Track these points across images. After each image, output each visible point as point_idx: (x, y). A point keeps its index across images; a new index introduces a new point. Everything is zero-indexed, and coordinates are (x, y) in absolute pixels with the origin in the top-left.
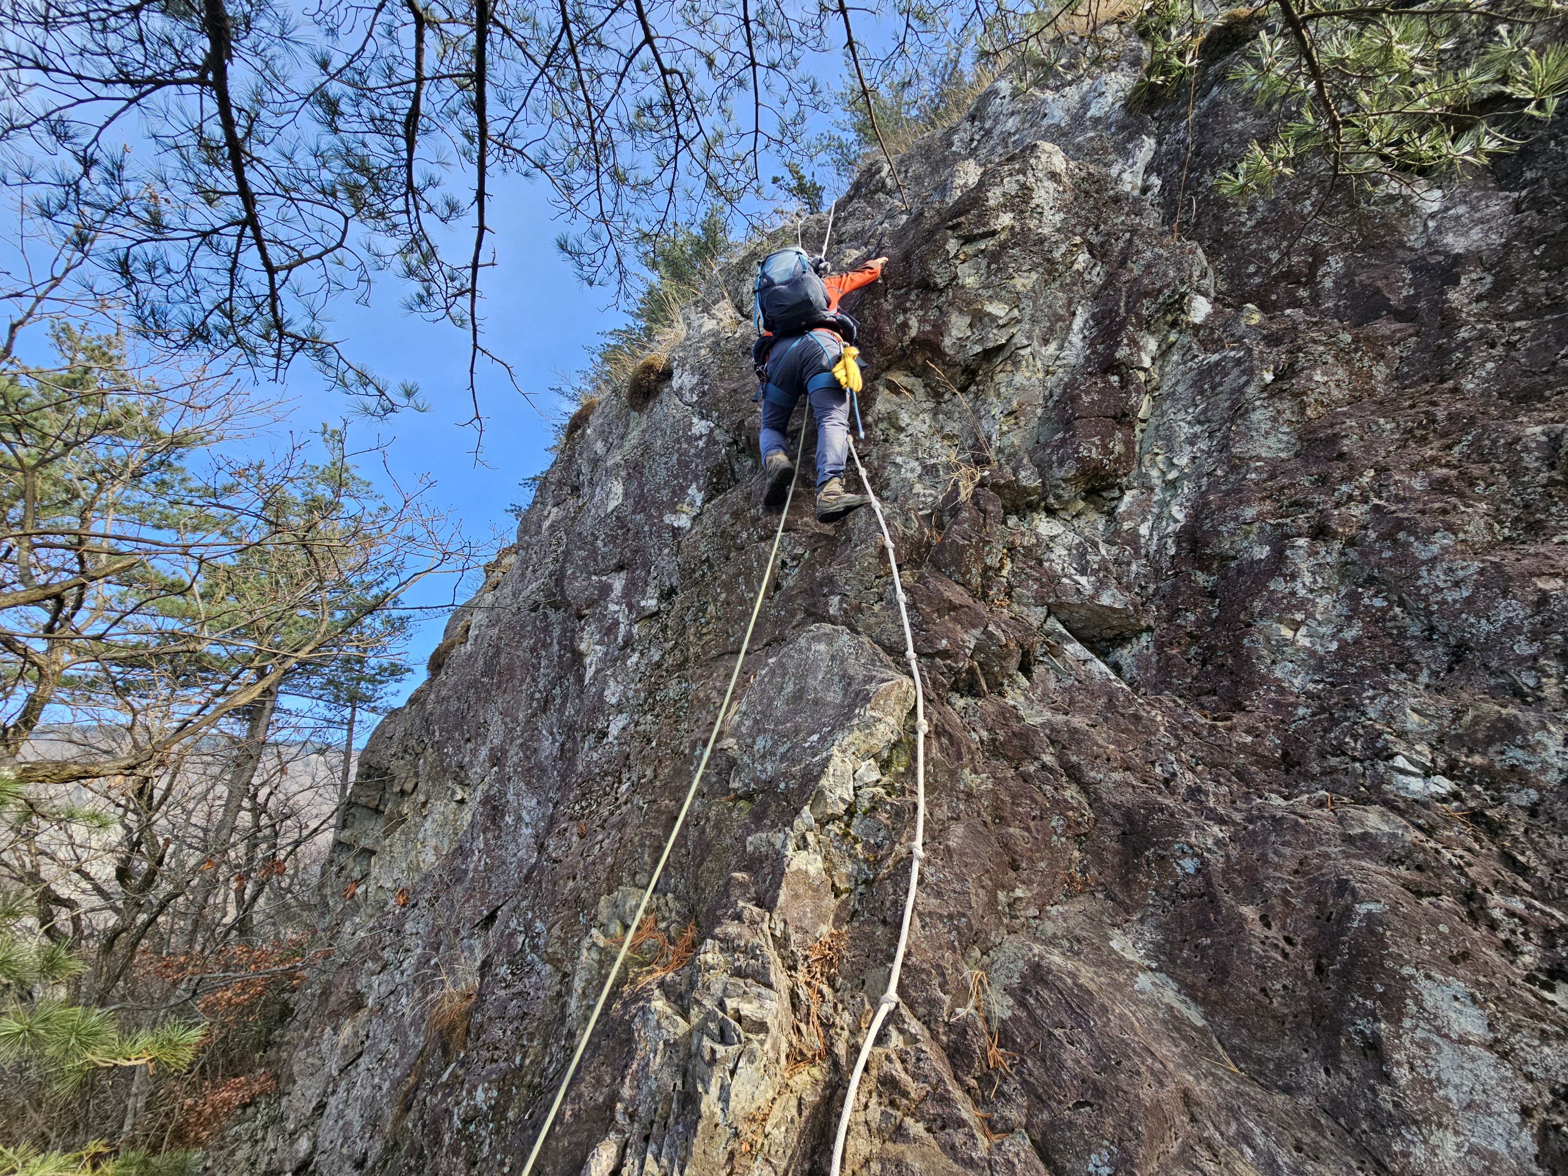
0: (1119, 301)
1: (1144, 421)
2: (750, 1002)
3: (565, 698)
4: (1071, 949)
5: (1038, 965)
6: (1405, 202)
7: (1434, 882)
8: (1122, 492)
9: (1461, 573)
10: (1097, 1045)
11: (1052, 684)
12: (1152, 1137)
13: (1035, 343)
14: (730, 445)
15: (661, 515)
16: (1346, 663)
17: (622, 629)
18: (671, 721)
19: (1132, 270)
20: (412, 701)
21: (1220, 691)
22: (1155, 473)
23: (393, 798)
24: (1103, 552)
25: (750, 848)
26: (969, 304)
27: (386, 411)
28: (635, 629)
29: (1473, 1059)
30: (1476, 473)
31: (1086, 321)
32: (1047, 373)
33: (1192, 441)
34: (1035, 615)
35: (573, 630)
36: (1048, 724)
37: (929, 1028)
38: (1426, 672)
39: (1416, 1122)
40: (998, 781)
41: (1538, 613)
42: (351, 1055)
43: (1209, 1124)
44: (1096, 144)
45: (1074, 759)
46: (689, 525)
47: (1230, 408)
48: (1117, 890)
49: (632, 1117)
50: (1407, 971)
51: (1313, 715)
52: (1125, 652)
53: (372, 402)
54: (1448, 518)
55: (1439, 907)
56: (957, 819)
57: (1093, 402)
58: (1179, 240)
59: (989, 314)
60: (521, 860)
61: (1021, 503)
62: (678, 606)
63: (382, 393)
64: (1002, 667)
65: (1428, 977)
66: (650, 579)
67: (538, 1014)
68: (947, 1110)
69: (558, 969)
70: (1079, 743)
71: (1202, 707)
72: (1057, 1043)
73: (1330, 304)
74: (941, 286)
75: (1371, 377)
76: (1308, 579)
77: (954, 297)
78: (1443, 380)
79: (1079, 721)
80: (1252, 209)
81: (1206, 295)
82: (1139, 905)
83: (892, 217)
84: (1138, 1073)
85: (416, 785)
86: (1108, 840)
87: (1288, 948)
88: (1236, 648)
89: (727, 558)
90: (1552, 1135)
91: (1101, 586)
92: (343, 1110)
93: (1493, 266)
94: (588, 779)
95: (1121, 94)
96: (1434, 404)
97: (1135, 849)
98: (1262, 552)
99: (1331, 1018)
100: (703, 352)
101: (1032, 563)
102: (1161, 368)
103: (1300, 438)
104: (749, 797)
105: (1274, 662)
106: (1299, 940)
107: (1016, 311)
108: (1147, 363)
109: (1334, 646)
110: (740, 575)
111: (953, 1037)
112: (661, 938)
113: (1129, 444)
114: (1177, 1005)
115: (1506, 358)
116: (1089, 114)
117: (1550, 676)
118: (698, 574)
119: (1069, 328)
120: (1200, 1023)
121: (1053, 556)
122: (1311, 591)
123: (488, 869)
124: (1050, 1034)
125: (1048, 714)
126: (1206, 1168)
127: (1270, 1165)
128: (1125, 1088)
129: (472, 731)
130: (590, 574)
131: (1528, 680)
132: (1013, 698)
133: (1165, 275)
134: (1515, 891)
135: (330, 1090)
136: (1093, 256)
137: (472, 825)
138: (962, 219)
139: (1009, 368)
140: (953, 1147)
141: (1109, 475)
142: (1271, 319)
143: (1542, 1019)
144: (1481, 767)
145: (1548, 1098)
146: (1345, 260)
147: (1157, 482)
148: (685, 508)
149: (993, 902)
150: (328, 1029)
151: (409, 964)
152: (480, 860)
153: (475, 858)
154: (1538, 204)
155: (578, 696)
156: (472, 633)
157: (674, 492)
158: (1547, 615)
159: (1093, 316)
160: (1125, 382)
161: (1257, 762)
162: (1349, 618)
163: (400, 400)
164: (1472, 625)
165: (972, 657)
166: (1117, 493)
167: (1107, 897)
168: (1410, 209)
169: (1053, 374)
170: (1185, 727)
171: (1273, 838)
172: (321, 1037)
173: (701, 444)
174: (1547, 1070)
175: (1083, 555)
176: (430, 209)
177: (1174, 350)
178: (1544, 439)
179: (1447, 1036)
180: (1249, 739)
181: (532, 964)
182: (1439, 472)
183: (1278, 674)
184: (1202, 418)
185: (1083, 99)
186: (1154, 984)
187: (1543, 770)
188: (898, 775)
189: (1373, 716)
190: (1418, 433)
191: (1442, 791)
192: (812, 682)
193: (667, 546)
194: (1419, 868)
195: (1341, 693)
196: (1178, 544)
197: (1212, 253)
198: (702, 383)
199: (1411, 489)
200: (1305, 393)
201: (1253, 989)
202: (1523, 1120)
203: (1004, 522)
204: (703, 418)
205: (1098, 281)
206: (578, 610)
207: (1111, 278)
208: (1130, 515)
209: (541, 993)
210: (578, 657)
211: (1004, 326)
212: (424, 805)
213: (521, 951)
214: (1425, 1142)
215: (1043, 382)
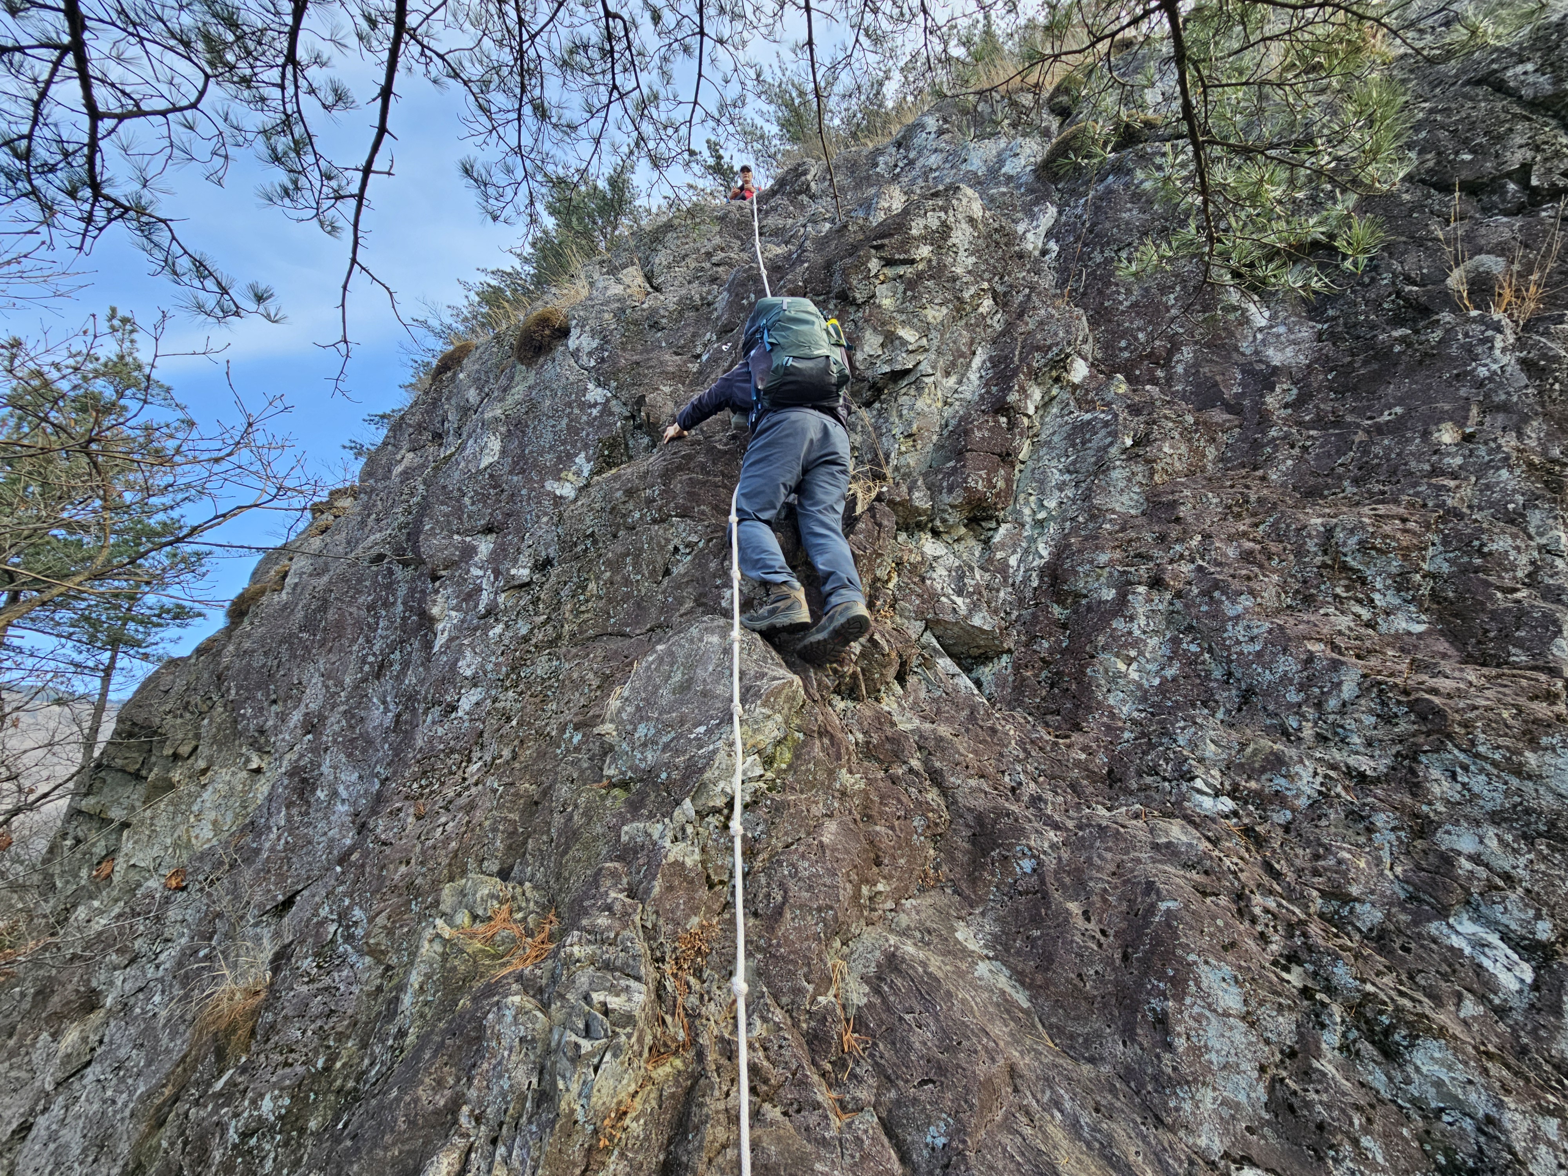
0: (1014, 350)
1: (1023, 463)
2: (618, 995)
3: (406, 664)
4: (922, 940)
5: (894, 955)
6: (1242, 314)
7: (1216, 884)
8: (998, 523)
9: (1256, 631)
10: (942, 1028)
11: (923, 694)
12: (982, 1107)
13: (938, 374)
14: (626, 418)
15: (542, 481)
16: (1165, 697)
17: (485, 598)
18: (538, 700)
19: (1027, 324)
20: (200, 651)
21: (1063, 712)
22: (1027, 511)
23: (161, 762)
24: (978, 577)
25: (624, 838)
26: (883, 324)
27: (226, 313)
28: (501, 598)
29: (1231, 1028)
30: (1274, 550)
31: (984, 362)
32: (945, 403)
33: (1061, 487)
34: (915, 628)
35: (423, 592)
36: (917, 731)
37: (791, 1017)
38: (1222, 709)
39: (1187, 1082)
40: (870, 782)
41: (1305, 669)
42: (75, 1064)
43: (1028, 1094)
44: (1008, 199)
45: (938, 764)
46: (572, 495)
47: (1096, 464)
48: (964, 886)
49: (478, 1120)
50: (1192, 957)
51: (1136, 739)
52: (987, 670)
53: (210, 301)
54: (1251, 584)
55: (1217, 905)
56: (830, 816)
57: (983, 438)
58: (1068, 304)
59: (900, 338)
60: (332, 840)
61: (912, 522)
62: (553, 579)
63: (224, 291)
64: (882, 675)
65: (1206, 962)
66: (523, 546)
67: (350, 1012)
68: (804, 1094)
69: (379, 962)
70: (943, 750)
71: (1047, 725)
72: (906, 1027)
73: (1179, 388)
74: (860, 301)
75: (1204, 456)
76: (1143, 622)
77: (871, 315)
78: (1255, 469)
79: (944, 730)
80: (1129, 292)
81: (1085, 359)
82: (982, 900)
83: (815, 222)
84: (976, 1052)
85: (196, 748)
86: (959, 840)
87: (1102, 939)
88: (1079, 676)
89: (615, 536)
90: (1278, 1086)
91: (974, 608)
92: (57, 1131)
93: (1299, 381)
94: (428, 756)
95: (1032, 159)
96: (1248, 487)
97: (982, 850)
98: (1109, 594)
99: (1131, 999)
100: (606, 316)
101: (916, 580)
102: (1042, 417)
103: (1147, 499)
104: (624, 785)
105: (1109, 691)
106: (1111, 932)
107: (925, 340)
108: (1031, 411)
109: (1156, 682)
110: (628, 555)
111: (813, 1024)
112: (517, 930)
113: (1008, 481)
114: (1008, 990)
115: (1300, 459)
116: (1003, 170)
117: (1308, 721)
118: (579, 548)
119: (969, 365)
120: (1026, 1005)
121: (934, 575)
122: (1144, 632)
123: (289, 848)
124: (901, 1019)
125: (917, 722)
126: (1025, 1132)
127: (1074, 1126)
128: (964, 1065)
129: (281, 693)
130: (452, 533)
131: (1292, 722)
132: (888, 704)
133: (1056, 334)
134: (1271, 892)
135: (40, 1107)
136: (997, 304)
137: (270, 799)
138: (886, 241)
139: (912, 392)
140: (807, 1129)
141: (989, 507)
142: (1134, 391)
143: (1280, 995)
144: (1255, 791)
145: (1278, 1057)
146: (1195, 352)
147: (1028, 519)
148: (571, 477)
149: (857, 895)
150: (45, 1036)
151: (168, 956)
152: (279, 838)
153: (273, 836)
154: (1334, 337)
155: (422, 664)
156: (290, 580)
157: (559, 458)
158: (1311, 671)
159: (991, 359)
160: (1012, 425)
161: (1088, 777)
162: (1170, 659)
163: (247, 304)
164: (1259, 674)
165: (856, 663)
166: (994, 525)
167: (955, 892)
168: (1245, 320)
169: (951, 405)
170: (1033, 742)
171: (1098, 844)
172: (33, 1045)
173: (595, 412)
174: (1279, 1035)
175: (961, 577)
176: (312, 91)
177: (1054, 403)
178: (1322, 529)
179: (1215, 1011)
180: (1083, 756)
181: (344, 957)
182: (1248, 545)
183: (1111, 702)
184: (1071, 468)
185: (999, 155)
186: (991, 971)
187: (1297, 796)
188: (779, 772)
189: (1181, 743)
190: (1236, 509)
191: (1226, 809)
192: (700, 673)
193: (546, 514)
194: (1206, 873)
195: (1159, 722)
196: (1041, 578)
197: (1094, 323)
198: (601, 348)
199: (1226, 555)
200: (1155, 461)
201: (1072, 975)
202: (1260, 1077)
203: (895, 538)
204: (599, 385)
205: (998, 327)
206: (434, 570)
207: (1009, 326)
208: (1002, 546)
209: (356, 989)
210: (427, 622)
211: (912, 352)
212: (204, 772)
213: (331, 941)
214: (1192, 1098)
215: (941, 411)
